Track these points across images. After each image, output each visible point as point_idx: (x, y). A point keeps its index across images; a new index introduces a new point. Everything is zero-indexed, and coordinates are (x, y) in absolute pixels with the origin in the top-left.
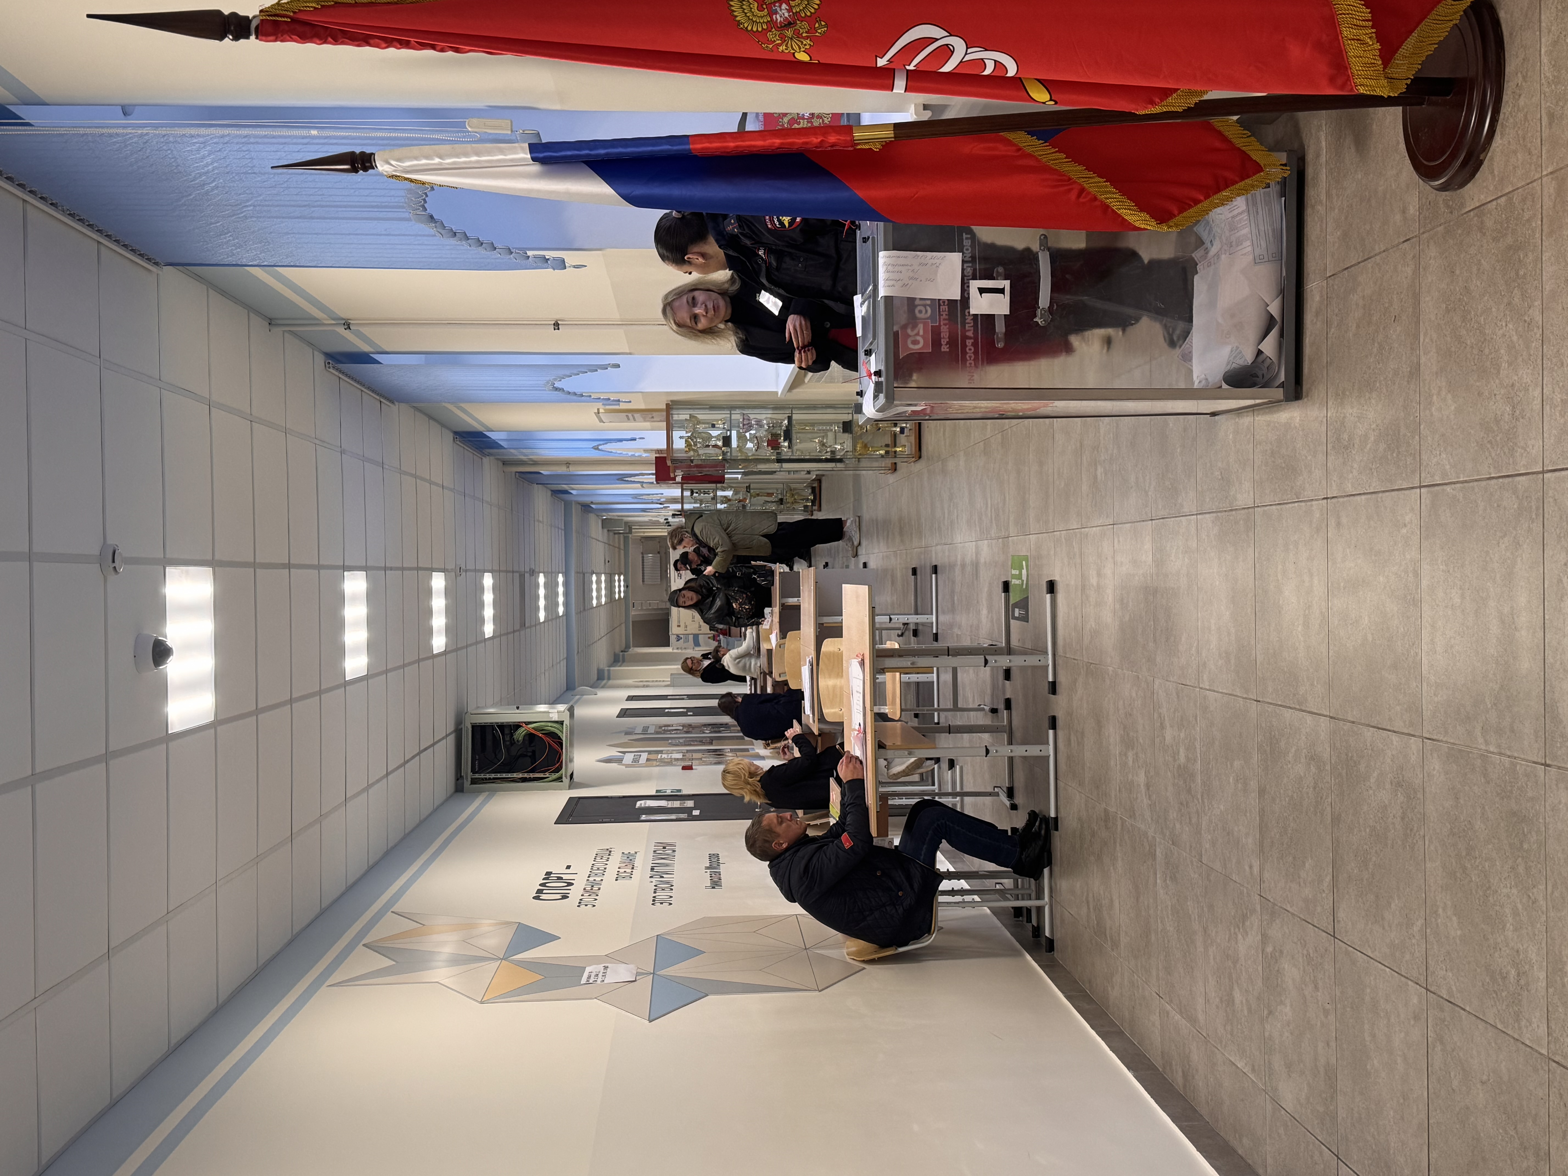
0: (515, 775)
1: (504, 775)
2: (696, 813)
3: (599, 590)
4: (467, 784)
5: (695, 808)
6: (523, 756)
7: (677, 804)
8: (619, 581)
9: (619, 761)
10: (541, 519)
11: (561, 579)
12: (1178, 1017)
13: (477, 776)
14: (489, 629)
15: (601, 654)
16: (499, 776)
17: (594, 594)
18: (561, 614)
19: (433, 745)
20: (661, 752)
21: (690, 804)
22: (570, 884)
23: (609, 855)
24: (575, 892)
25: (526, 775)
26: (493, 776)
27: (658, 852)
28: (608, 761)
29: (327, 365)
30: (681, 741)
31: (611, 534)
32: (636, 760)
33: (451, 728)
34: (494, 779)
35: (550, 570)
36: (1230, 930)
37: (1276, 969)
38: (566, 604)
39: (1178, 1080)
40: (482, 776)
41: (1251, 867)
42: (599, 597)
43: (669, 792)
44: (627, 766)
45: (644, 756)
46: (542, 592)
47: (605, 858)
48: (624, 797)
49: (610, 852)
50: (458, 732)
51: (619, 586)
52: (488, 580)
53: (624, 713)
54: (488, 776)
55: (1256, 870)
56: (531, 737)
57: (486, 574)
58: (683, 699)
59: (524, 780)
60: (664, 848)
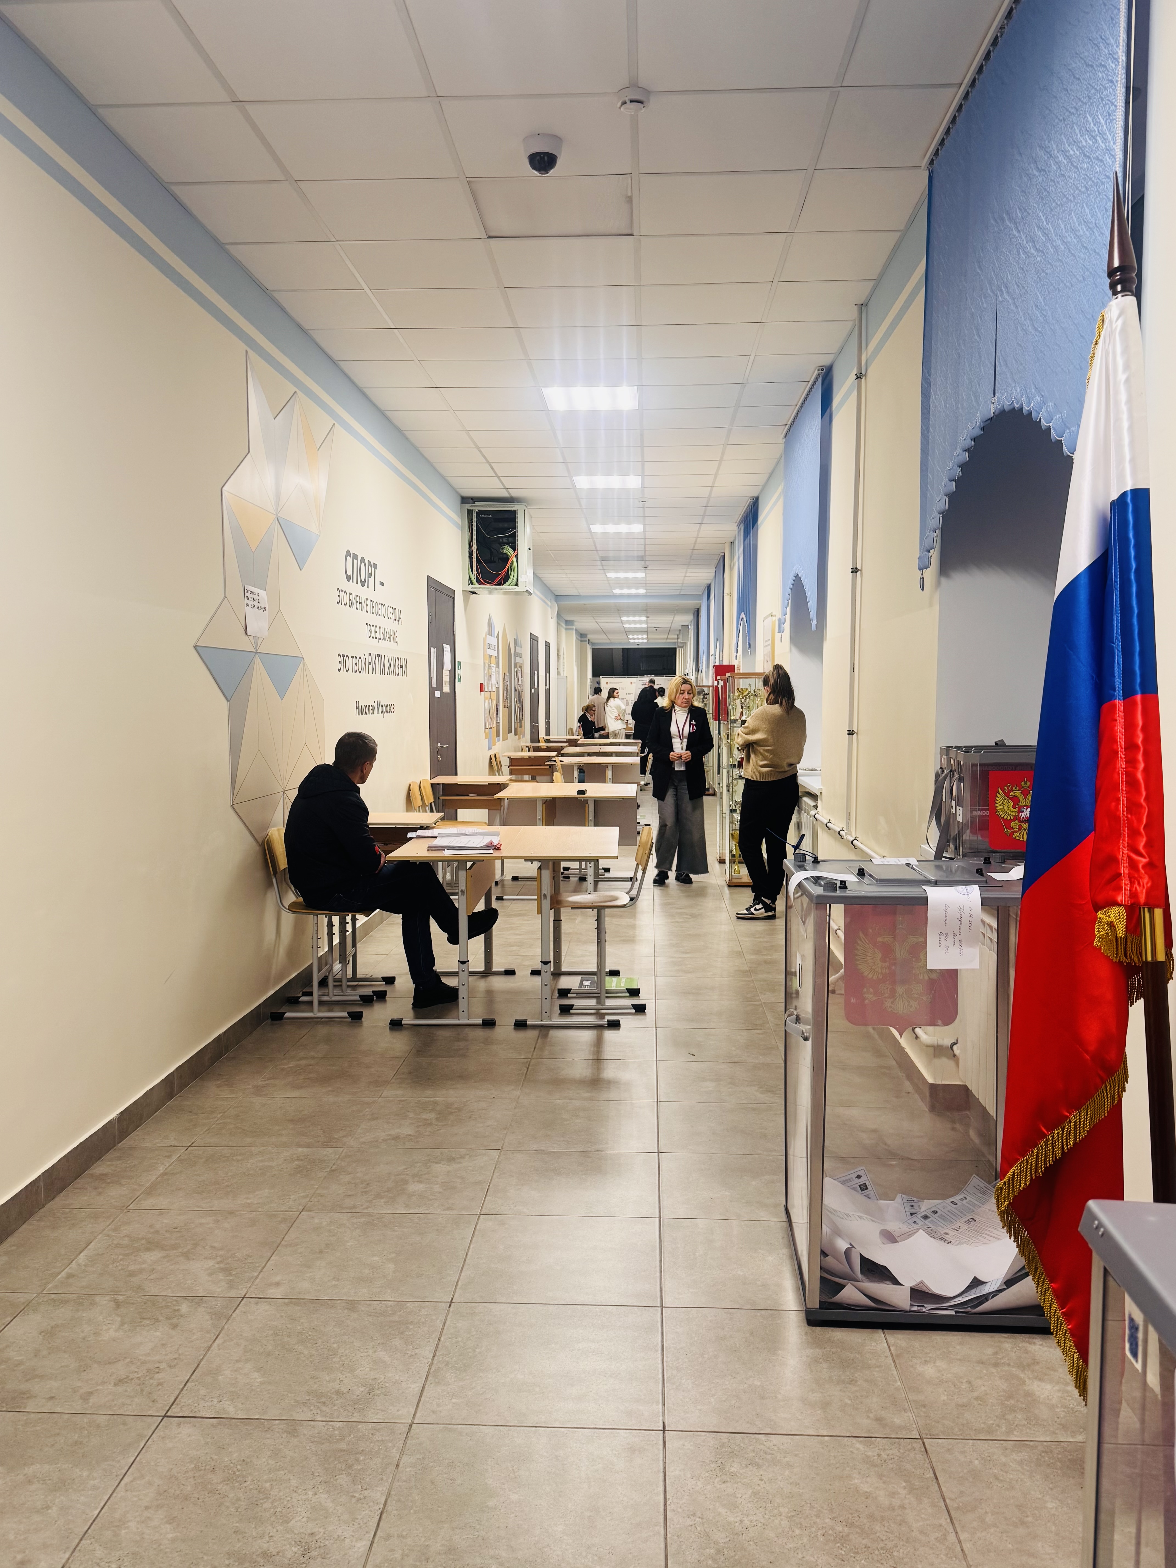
0: (475, 546)
1: (475, 537)
2: (438, 694)
3: (635, 622)
4: (468, 506)
5: (442, 693)
6: (492, 553)
7: (446, 678)
8: (643, 639)
9: (490, 632)
10: (688, 575)
11: (642, 591)
12: (161, 1169)
13: (474, 515)
14: (597, 528)
15: (585, 623)
16: (474, 533)
17: (631, 618)
18: (614, 591)
19: (498, 477)
20: (498, 667)
21: (447, 689)
22: (363, 584)
23: (395, 620)
24: (354, 588)
25: (474, 555)
26: (474, 528)
27: (397, 661)
28: (490, 624)
29: (821, 368)
30: (508, 683)
31: (678, 633)
32: (490, 646)
33: (515, 493)
34: (472, 529)
35: (648, 582)
36: (222, 1249)
37: (161, 1318)
38: (622, 596)
39: (100, 1168)
40: (474, 519)
41: (278, 1284)
42: (628, 622)
43: (457, 672)
44: (485, 639)
45: (494, 654)
46: (630, 575)
47: (391, 616)
48: (454, 635)
49: (398, 621)
50: (511, 500)
51: (638, 639)
52: (637, 528)
53: (534, 639)
54: (474, 524)
55: (273, 1292)
56: (506, 559)
57: (641, 526)
58: (546, 685)
59: (471, 554)
60: (402, 667)
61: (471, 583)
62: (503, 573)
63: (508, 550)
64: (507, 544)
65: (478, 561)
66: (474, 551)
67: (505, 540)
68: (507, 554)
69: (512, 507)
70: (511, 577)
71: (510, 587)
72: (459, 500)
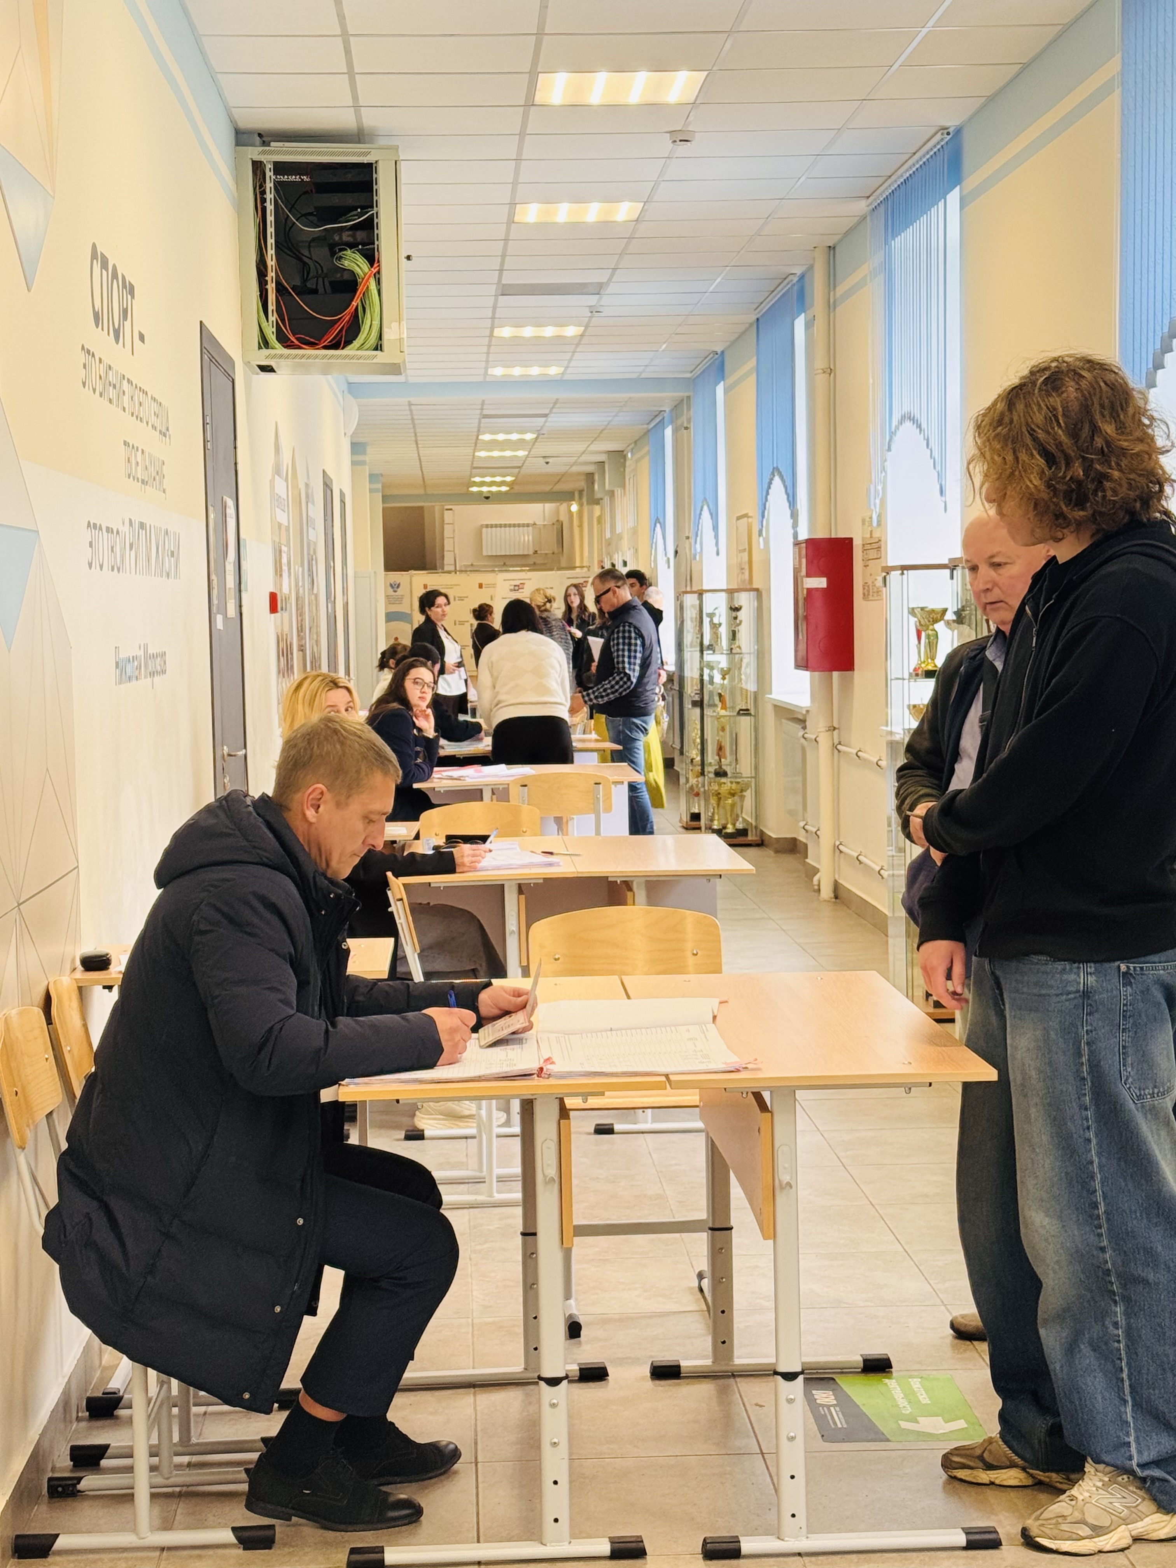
0: (271, 252)
1: (271, 230)
2: (219, 622)
4: (255, 153)
5: (225, 620)
6: (310, 269)
7: (230, 582)
11: (553, 370)
13: (270, 173)
14: (530, 212)
16: (270, 219)
18: (493, 370)
20: (289, 555)
21: (231, 610)
22: (117, 335)
23: (161, 433)
24: (104, 345)
25: (271, 275)
27: (166, 539)
30: (302, 591)
32: (279, 502)
33: (365, 120)
34: (264, 210)
40: (270, 185)
45: (284, 519)
47: (155, 421)
49: (165, 435)
50: (358, 137)
52: (626, 212)
54: (269, 196)
56: (350, 284)
57: (639, 207)
58: (344, 593)
59: (262, 269)
60: (172, 554)
61: (265, 343)
62: (346, 315)
63: (354, 262)
64: (352, 246)
65: (280, 288)
66: (271, 262)
67: (346, 237)
68: (352, 273)
69: (366, 154)
70: (365, 329)
71: (360, 353)
72: (227, 137)
